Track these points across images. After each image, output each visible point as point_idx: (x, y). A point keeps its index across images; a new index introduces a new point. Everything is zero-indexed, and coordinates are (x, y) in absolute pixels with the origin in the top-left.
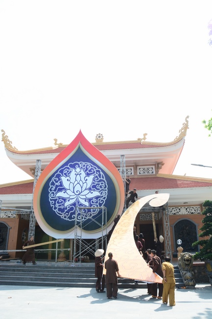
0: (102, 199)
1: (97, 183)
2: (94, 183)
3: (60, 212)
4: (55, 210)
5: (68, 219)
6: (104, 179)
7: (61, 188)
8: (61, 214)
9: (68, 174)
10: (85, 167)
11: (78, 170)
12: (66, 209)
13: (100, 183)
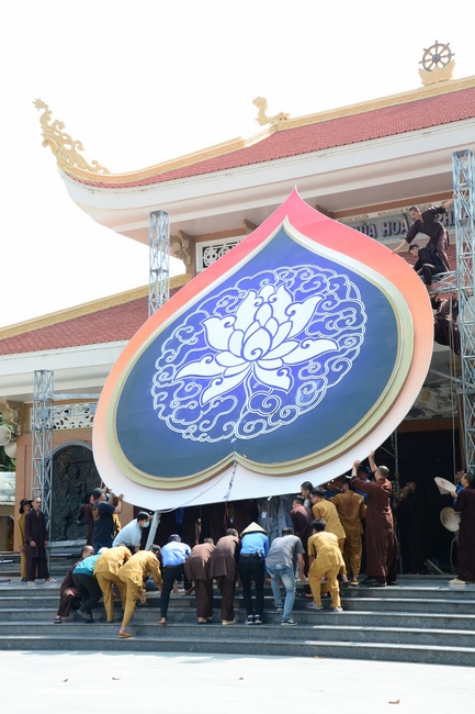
0: (341, 358)
1: (328, 315)
2: (317, 317)
3: (182, 422)
4: (167, 419)
5: (207, 439)
6: (357, 299)
7: (203, 351)
8: (185, 427)
9: (232, 308)
10: (292, 280)
11: (267, 291)
12: (206, 407)
13: (340, 313)
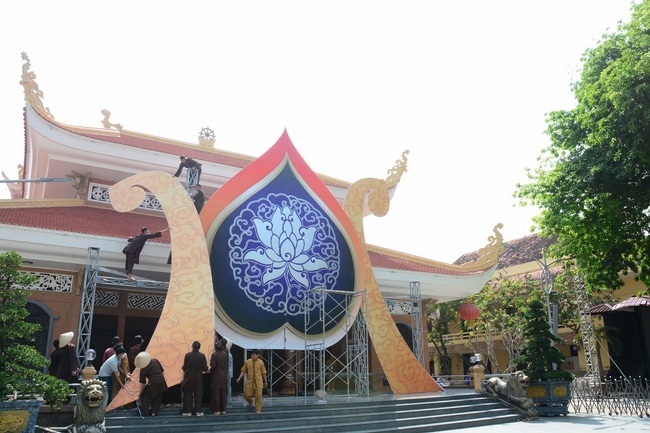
0: (331, 275)
1: (322, 243)
2: (316, 243)
3: (254, 294)
4: (244, 289)
5: (271, 310)
6: (334, 239)
7: (255, 244)
8: (257, 299)
9: (268, 215)
10: (300, 208)
11: (287, 210)
12: (266, 287)
13: (327, 244)
